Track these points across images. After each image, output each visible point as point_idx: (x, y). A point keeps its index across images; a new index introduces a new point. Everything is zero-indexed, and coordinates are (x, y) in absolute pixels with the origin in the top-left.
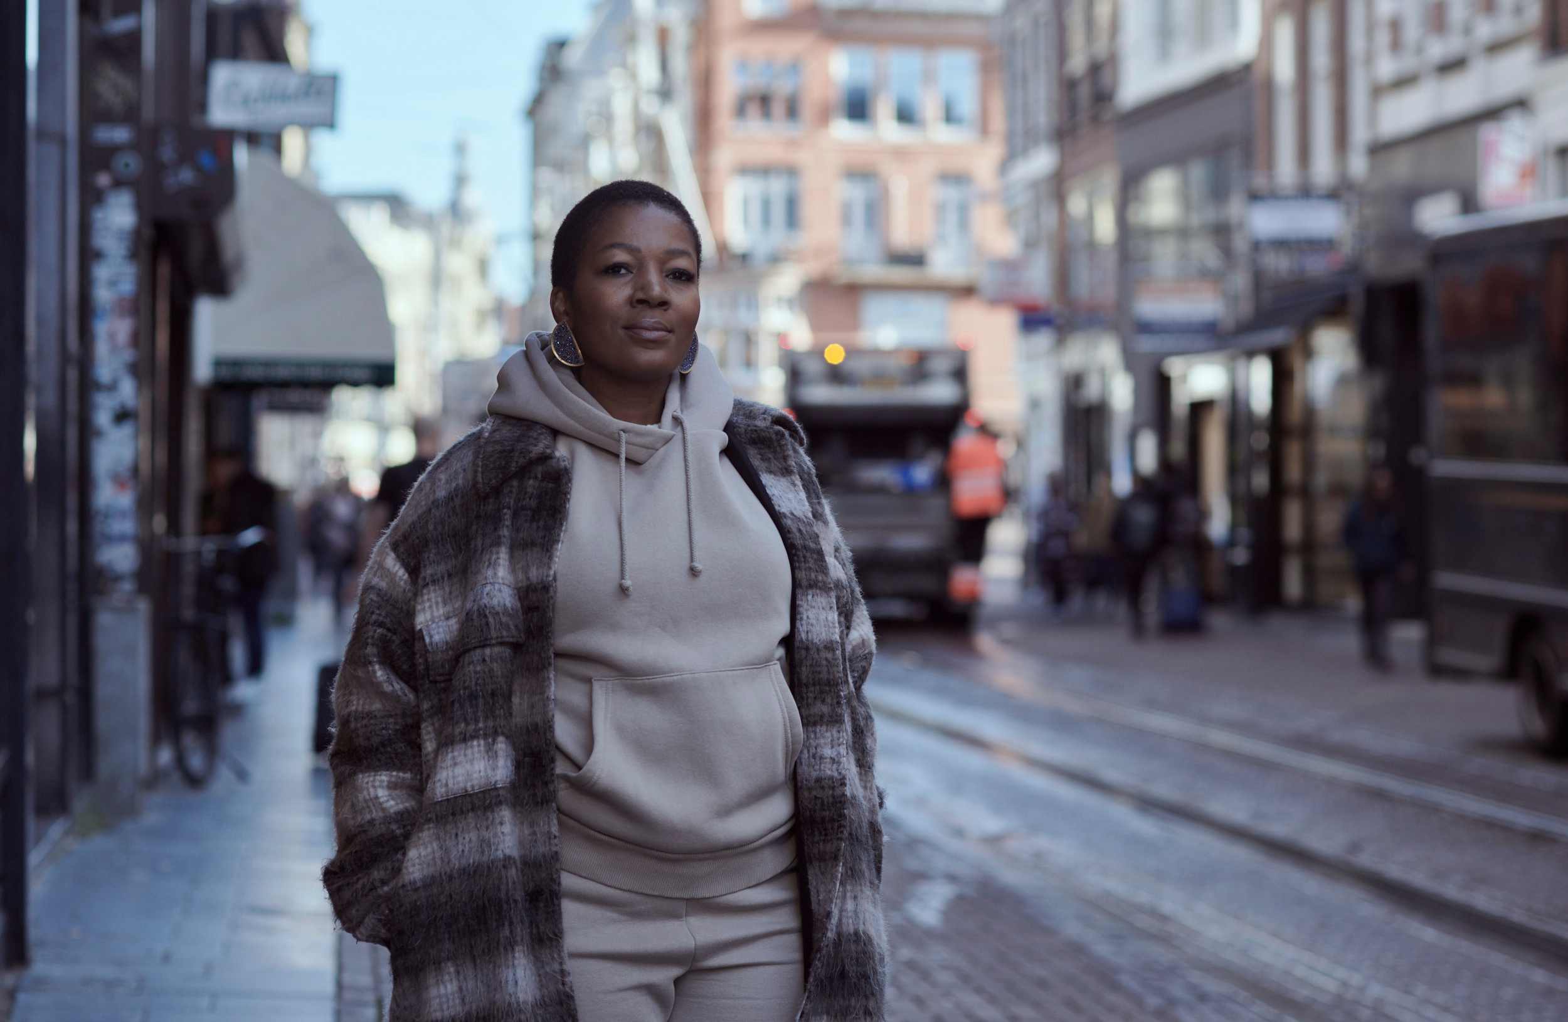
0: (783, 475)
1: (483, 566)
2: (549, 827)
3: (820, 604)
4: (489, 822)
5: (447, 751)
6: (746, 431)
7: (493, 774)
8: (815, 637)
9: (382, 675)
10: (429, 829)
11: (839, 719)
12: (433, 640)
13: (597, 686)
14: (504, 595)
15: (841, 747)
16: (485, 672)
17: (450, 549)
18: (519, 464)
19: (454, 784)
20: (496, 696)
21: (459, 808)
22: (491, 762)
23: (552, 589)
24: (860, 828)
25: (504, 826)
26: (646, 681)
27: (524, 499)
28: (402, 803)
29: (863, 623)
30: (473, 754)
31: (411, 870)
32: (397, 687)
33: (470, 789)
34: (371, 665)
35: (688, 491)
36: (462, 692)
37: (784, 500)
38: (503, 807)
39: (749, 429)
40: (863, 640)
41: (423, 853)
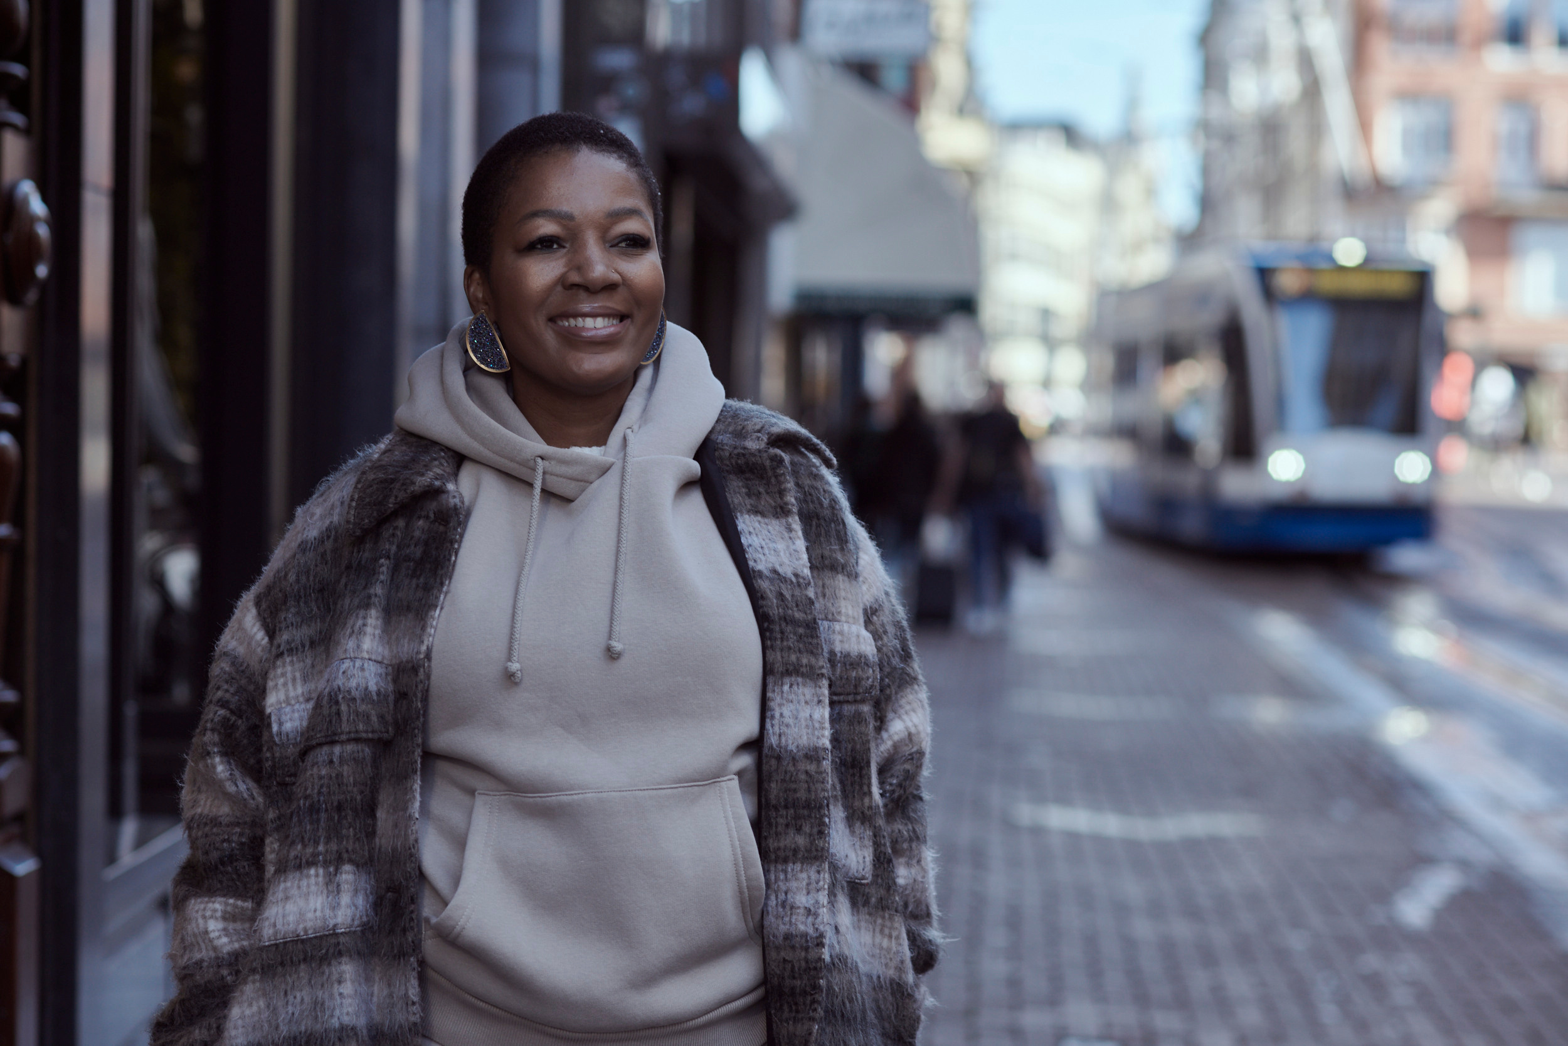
0: (776, 516)
1: (345, 634)
2: (407, 990)
3: (802, 697)
4: (325, 978)
5: (279, 879)
6: (730, 454)
7: (332, 914)
8: (790, 742)
9: (223, 771)
10: (254, 982)
11: (820, 854)
12: (283, 728)
13: (479, 801)
14: (367, 674)
15: (820, 893)
16: (331, 778)
17: (315, 609)
18: (399, 499)
19: (283, 925)
20: (344, 810)
21: (288, 957)
22: (330, 898)
23: (422, 670)
24: (851, 1001)
25: (342, 985)
26: (539, 799)
27: (409, 546)
28: (239, 940)
29: (914, 711)
30: (308, 886)
31: (233, 1033)
32: (242, 787)
33: (302, 933)
34: (210, 757)
35: (619, 541)
36: (302, 802)
37: (767, 551)
38: (344, 959)
39: (736, 452)
40: (910, 735)
41: (248, 1012)
